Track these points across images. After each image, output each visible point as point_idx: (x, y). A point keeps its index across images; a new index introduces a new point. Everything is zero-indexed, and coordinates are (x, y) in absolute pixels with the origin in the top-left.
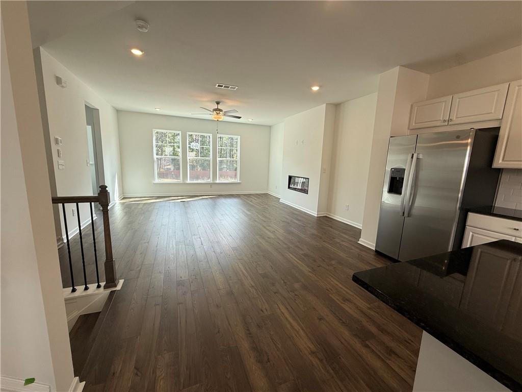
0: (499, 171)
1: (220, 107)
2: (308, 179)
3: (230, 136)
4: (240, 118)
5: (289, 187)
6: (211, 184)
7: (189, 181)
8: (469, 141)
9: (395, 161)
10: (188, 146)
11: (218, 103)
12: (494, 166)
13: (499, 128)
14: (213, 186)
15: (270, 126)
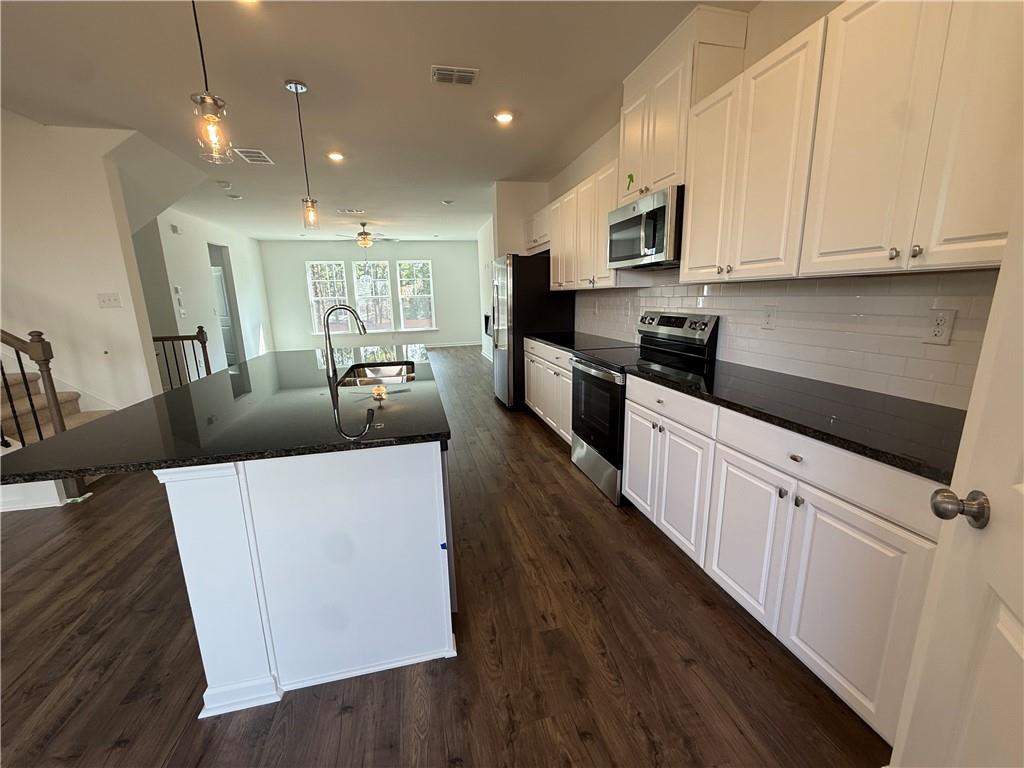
5: (486, 332)
6: (393, 334)
10: (356, 280)
11: (363, 225)
12: (551, 289)
13: (549, 251)
14: (396, 336)
15: (476, 242)
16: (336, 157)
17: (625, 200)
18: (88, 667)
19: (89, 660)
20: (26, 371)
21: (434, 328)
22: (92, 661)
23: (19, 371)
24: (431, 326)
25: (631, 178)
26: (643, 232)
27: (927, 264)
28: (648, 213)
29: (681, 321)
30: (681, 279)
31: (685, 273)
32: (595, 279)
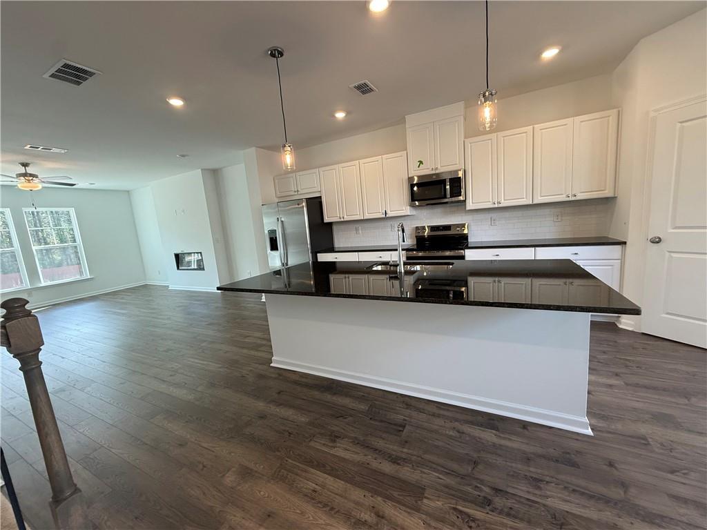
0: (330, 224)
1: (30, 170)
2: (201, 253)
4: (74, 185)
5: (178, 268)
6: (29, 291)
8: (304, 204)
9: (269, 223)
12: (325, 221)
13: (321, 197)
14: (33, 292)
15: (128, 191)
17: (416, 173)
18: (537, 492)
19: (528, 492)
21: (87, 276)
22: (531, 490)
24: (81, 273)
25: (421, 162)
26: (448, 187)
27: (578, 198)
28: (450, 179)
29: (447, 228)
30: (468, 208)
31: (470, 205)
32: (388, 212)
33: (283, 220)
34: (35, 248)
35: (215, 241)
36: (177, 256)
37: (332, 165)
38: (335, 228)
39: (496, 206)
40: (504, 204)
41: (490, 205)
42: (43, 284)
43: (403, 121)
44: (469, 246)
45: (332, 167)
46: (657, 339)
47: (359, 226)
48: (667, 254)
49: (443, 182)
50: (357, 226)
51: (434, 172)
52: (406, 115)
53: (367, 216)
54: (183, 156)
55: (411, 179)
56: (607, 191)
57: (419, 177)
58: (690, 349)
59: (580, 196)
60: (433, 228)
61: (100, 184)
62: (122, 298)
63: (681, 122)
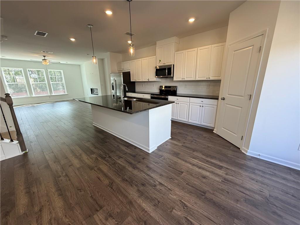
0: (134, 82)
1: (46, 58)
2: (97, 89)
3: (59, 71)
5: (92, 94)
6: (49, 96)
7: (34, 96)
8: (122, 74)
10: (29, 76)
11: (44, 56)
12: (131, 81)
13: (130, 72)
14: (51, 97)
15: (80, 65)
16: (73, 40)
17: (158, 65)
20: (9, 131)
21: (66, 93)
23: (8, 131)
24: (65, 93)
25: (160, 61)
26: (167, 71)
27: (210, 79)
28: (168, 68)
29: (170, 87)
30: (174, 80)
31: (175, 79)
32: (149, 79)
33: (116, 79)
34: (51, 83)
35: (101, 85)
36: (91, 89)
37: (133, 60)
38: (136, 84)
39: (183, 80)
40: (186, 79)
41: (181, 79)
42: (53, 94)
43: (155, 44)
44: (177, 95)
45: (128, 62)
46: (220, 137)
47: (143, 84)
48: (225, 104)
49: (165, 69)
50: (143, 83)
51: (164, 65)
52: (157, 41)
53: (144, 80)
54: (88, 54)
55: (156, 67)
56: (221, 77)
57: (159, 67)
58: (226, 142)
59: (212, 78)
60: (165, 87)
61: (69, 62)
62: (74, 102)
63: (234, 51)
